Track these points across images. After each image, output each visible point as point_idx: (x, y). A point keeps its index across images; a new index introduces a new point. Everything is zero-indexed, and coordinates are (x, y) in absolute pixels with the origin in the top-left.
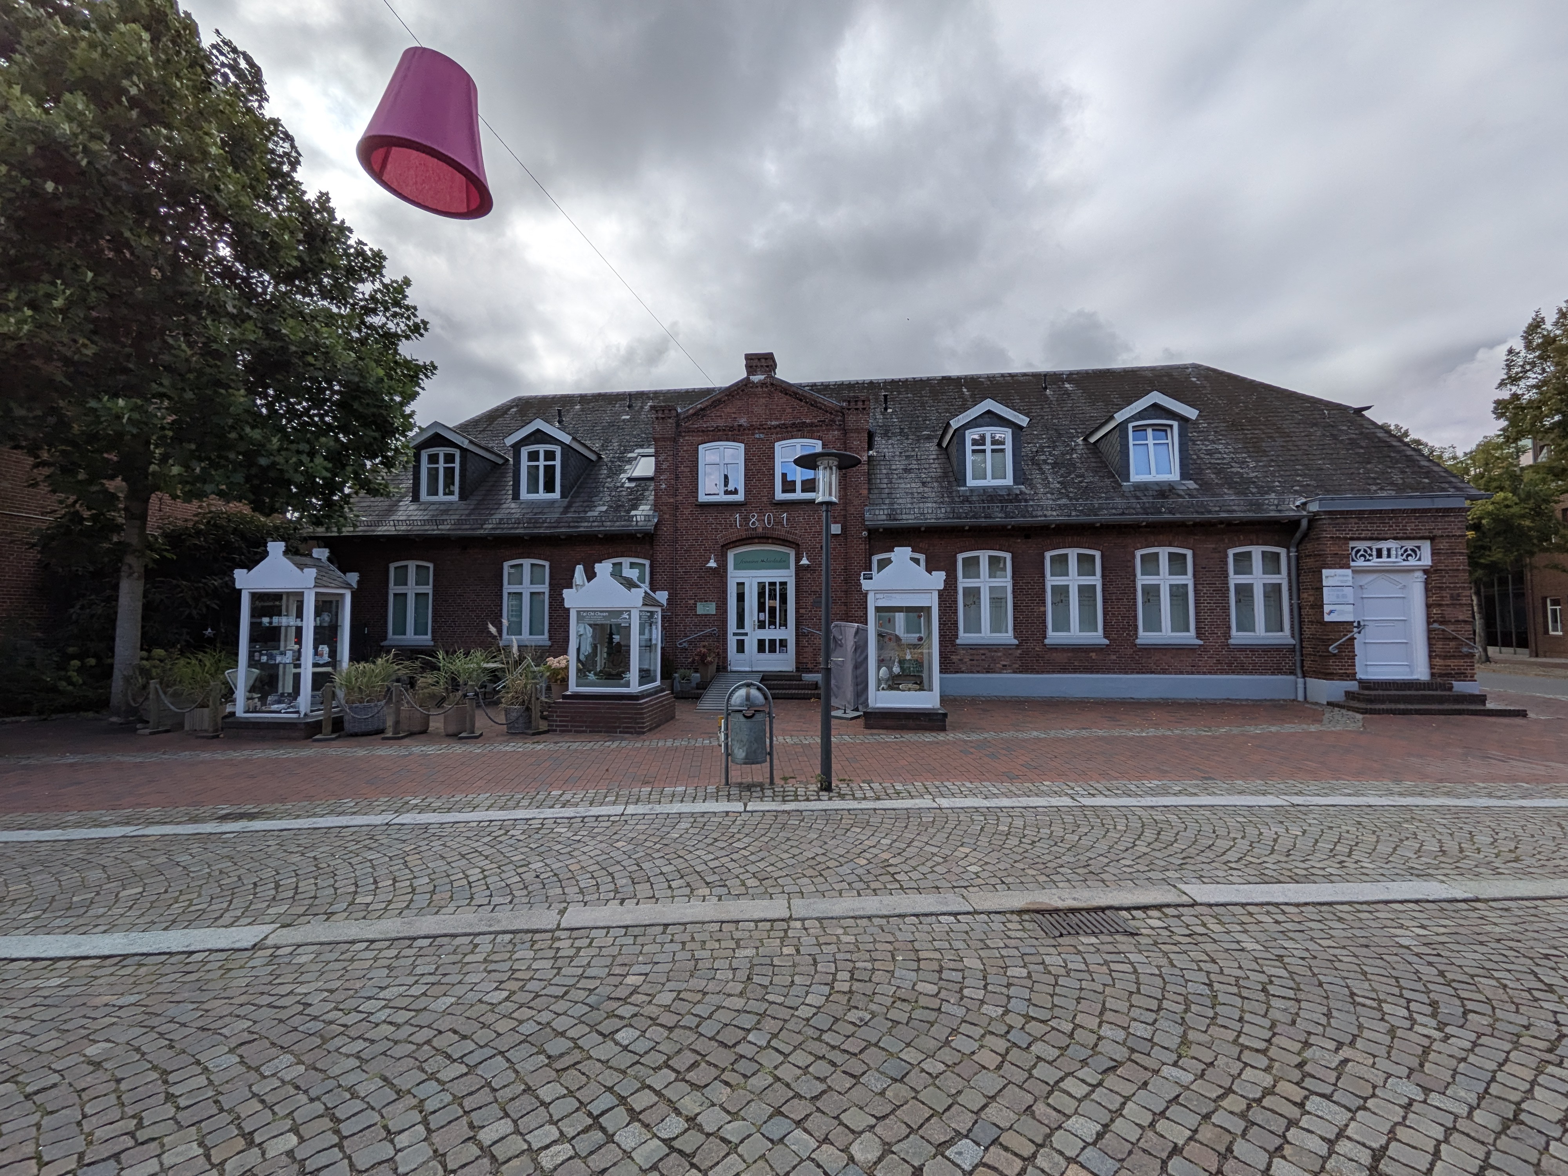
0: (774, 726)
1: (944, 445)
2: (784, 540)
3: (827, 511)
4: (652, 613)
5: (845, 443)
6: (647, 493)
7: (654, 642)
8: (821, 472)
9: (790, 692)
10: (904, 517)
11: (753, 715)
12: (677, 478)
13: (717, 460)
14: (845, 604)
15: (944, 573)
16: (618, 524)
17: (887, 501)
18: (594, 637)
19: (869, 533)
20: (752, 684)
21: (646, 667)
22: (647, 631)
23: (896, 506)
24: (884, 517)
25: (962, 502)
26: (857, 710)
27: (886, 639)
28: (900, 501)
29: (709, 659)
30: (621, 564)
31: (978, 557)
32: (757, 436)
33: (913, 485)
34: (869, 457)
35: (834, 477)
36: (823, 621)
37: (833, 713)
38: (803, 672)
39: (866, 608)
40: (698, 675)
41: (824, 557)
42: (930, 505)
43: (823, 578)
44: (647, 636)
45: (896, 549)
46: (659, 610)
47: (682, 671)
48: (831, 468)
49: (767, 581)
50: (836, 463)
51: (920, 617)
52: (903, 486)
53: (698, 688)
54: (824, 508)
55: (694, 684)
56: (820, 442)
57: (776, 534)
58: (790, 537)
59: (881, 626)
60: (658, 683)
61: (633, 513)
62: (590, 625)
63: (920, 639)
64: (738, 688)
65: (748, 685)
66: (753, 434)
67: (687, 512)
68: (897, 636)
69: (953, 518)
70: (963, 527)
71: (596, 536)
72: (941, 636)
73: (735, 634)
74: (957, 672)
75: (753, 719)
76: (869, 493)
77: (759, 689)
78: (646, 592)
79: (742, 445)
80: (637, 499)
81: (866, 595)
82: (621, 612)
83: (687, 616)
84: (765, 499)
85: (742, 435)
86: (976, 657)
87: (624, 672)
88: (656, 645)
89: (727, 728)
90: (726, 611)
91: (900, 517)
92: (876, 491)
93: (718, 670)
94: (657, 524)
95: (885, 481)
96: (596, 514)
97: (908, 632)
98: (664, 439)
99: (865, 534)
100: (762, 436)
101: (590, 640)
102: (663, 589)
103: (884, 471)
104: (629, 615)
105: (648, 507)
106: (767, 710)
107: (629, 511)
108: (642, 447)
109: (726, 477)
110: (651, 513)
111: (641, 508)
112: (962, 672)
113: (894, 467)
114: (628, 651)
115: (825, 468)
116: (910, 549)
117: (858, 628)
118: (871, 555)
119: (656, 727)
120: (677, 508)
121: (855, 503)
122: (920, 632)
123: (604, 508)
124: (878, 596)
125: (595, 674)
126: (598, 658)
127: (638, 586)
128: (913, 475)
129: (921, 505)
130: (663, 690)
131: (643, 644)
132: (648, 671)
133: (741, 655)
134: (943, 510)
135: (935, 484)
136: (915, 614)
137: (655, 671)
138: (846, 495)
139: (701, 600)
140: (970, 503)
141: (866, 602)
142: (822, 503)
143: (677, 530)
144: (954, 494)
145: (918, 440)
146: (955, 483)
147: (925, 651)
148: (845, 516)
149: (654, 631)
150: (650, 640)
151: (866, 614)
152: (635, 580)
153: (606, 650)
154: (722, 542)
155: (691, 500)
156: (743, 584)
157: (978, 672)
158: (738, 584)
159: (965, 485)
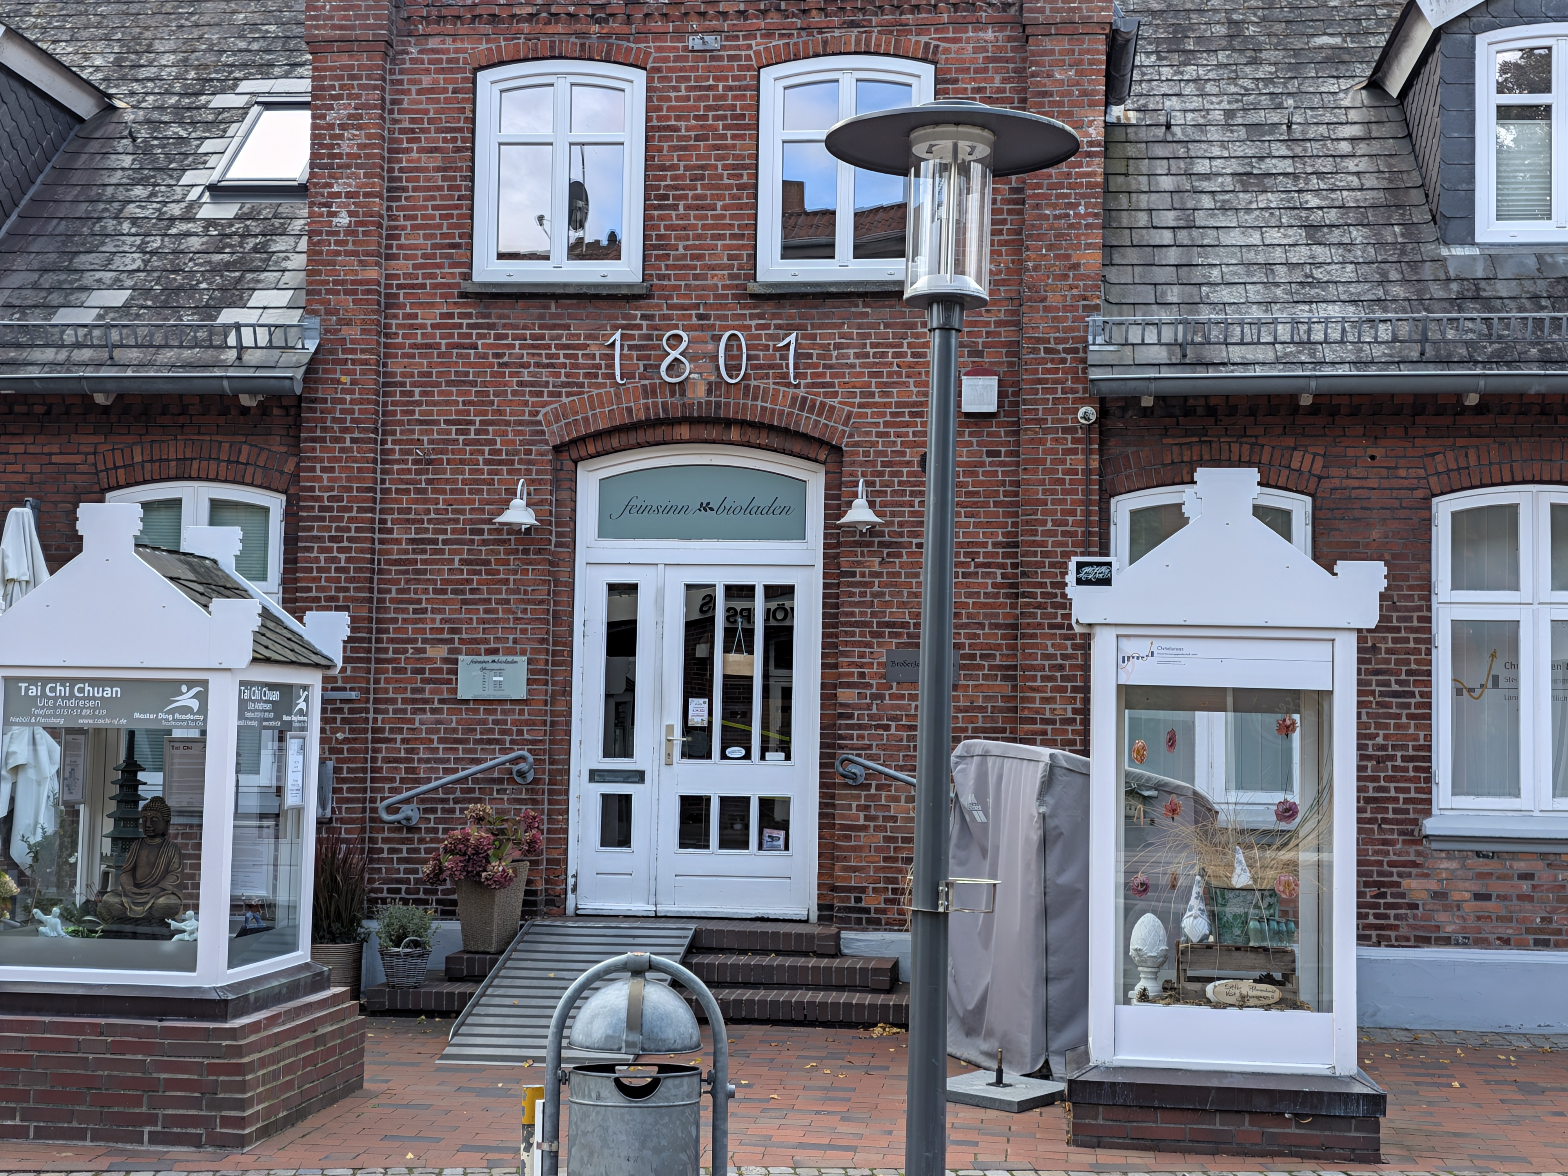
0: (732, 1125)
1: (1394, 88)
2: (786, 432)
3: (946, 329)
4: (287, 691)
5: (1021, 74)
6: (280, 244)
7: (291, 800)
8: (926, 183)
9: (796, 996)
10: (1236, 353)
11: (655, 1083)
12: (394, 192)
13: (544, 132)
14: (1009, 673)
15: (1379, 569)
16: (168, 355)
17: (1173, 295)
18: (66, 775)
19: (1103, 413)
20: (652, 967)
21: (258, 892)
22: (267, 758)
23: (1205, 314)
24: (1160, 354)
25: (1458, 302)
26: (1045, 1073)
27: (1159, 811)
28: (1225, 294)
29: (497, 867)
30: (175, 504)
31: (1513, 510)
32: (695, 42)
33: (1274, 236)
34: (1107, 125)
35: (973, 201)
36: (922, 735)
37: (955, 1083)
38: (847, 923)
39: (1086, 690)
40: (454, 926)
41: (931, 499)
42: (1334, 311)
43: (927, 576)
44: (266, 777)
45: (1200, 473)
46: (314, 679)
47: (397, 910)
48: (964, 170)
49: (720, 579)
50: (982, 150)
51: (1287, 729)
52: (1235, 237)
53: (452, 976)
54: (936, 316)
55: (436, 961)
56: (927, 71)
57: (754, 408)
58: (807, 423)
59: (1139, 757)
60: (302, 954)
61: (227, 316)
62: (54, 732)
63: (1287, 811)
64: (604, 977)
65: (638, 970)
66: (680, 34)
67: (428, 318)
68: (1198, 798)
69: (1421, 361)
70: (1459, 396)
71: (86, 399)
72: (1365, 802)
73: (595, 776)
74: (1423, 941)
75: (652, 1101)
76: (1109, 263)
77: (677, 984)
78: (266, 613)
79: (639, 77)
80: (243, 266)
81: (1084, 644)
82: (173, 687)
83: (419, 703)
84: (719, 279)
85: (641, 35)
86: (1496, 887)
87: (173, 912)
88: (299, 811)
89: (553, 1133)
90: (566, 690)
91: (1219, 354)
92: (1133, 256)
93: (530, 908)
94: (313, 360)
95: (1169, 218)
96: (88, 317)
97: (1241, 786)
98: (347, 45)
99: (1087, 412)
100: (713, 42)
101: (51, 785)
102: (332, 604)
103: (1167, 183)
104: (203, 698)
105: (284, 297)
106: (706, 1068)
107: (210, 310)
108: (265, 70)
109: (577, 191)
110: (294, 317)
111: (259, 298)
112: (1446, 941)
113: (1202, 167)
114: (194, 832)
115: (944, 168)
116: (1253, 474)
117: (1052, 767)
118: (1107, 494)
119: (290, 1121)
120: (390, 303)
121: (1054, 299)
122: (1286, 785)
123: (119, 298)
124: (1130, 647)
125: (67, 917)
126: (79, 857)
127: (239, 592)
128: (1274, 199)
129: (1302, 312)
130: (319, 982)
131: (252, 804)
132: (265, 908)
133: (616, 856)
134: (1384, 332)
135: (1358, 235)
136: (1272, 719)
137: (292, 908)
138: (1019, 268)
139: (474, 646)
140: (1487, 303)
141: (1086, 667)
142: (929, 300)
143: (388, 384)
144: (1427, 271)
145: (1296, 69)
146: (1429, 232)
147: (1306, 857)
148: (1014, 349)
149: (294, 758)
150: (280, 791)
151: (1085, 712)
152: (228, 565)
153: (109, 826)
154: (555, 434)
155: (448, 274)
156: (632, 588)
157: (1506, 942)
158: (613, 588)
159: (1468, 238)
